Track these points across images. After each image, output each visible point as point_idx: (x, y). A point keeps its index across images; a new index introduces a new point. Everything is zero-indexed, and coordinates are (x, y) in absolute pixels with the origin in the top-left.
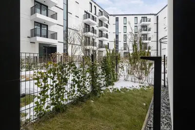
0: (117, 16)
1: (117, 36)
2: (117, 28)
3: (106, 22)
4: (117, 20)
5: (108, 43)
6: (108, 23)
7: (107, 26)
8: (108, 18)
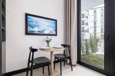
0: (95, 9)
1: (95, 23)
2: (95, 18)
3: (87, 15)
4: (95, 12)
5: (88, 29)
6: (88, 15)
7: (87, 17)
8: (88, 11)
